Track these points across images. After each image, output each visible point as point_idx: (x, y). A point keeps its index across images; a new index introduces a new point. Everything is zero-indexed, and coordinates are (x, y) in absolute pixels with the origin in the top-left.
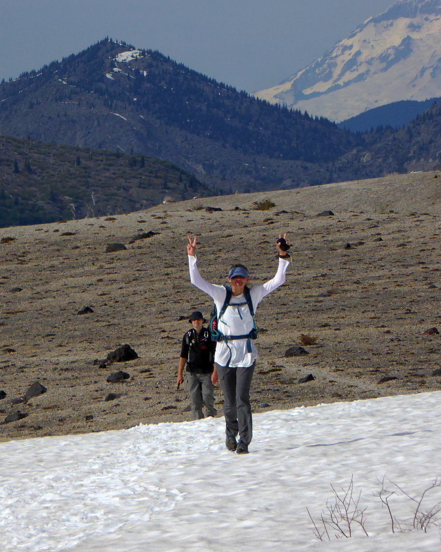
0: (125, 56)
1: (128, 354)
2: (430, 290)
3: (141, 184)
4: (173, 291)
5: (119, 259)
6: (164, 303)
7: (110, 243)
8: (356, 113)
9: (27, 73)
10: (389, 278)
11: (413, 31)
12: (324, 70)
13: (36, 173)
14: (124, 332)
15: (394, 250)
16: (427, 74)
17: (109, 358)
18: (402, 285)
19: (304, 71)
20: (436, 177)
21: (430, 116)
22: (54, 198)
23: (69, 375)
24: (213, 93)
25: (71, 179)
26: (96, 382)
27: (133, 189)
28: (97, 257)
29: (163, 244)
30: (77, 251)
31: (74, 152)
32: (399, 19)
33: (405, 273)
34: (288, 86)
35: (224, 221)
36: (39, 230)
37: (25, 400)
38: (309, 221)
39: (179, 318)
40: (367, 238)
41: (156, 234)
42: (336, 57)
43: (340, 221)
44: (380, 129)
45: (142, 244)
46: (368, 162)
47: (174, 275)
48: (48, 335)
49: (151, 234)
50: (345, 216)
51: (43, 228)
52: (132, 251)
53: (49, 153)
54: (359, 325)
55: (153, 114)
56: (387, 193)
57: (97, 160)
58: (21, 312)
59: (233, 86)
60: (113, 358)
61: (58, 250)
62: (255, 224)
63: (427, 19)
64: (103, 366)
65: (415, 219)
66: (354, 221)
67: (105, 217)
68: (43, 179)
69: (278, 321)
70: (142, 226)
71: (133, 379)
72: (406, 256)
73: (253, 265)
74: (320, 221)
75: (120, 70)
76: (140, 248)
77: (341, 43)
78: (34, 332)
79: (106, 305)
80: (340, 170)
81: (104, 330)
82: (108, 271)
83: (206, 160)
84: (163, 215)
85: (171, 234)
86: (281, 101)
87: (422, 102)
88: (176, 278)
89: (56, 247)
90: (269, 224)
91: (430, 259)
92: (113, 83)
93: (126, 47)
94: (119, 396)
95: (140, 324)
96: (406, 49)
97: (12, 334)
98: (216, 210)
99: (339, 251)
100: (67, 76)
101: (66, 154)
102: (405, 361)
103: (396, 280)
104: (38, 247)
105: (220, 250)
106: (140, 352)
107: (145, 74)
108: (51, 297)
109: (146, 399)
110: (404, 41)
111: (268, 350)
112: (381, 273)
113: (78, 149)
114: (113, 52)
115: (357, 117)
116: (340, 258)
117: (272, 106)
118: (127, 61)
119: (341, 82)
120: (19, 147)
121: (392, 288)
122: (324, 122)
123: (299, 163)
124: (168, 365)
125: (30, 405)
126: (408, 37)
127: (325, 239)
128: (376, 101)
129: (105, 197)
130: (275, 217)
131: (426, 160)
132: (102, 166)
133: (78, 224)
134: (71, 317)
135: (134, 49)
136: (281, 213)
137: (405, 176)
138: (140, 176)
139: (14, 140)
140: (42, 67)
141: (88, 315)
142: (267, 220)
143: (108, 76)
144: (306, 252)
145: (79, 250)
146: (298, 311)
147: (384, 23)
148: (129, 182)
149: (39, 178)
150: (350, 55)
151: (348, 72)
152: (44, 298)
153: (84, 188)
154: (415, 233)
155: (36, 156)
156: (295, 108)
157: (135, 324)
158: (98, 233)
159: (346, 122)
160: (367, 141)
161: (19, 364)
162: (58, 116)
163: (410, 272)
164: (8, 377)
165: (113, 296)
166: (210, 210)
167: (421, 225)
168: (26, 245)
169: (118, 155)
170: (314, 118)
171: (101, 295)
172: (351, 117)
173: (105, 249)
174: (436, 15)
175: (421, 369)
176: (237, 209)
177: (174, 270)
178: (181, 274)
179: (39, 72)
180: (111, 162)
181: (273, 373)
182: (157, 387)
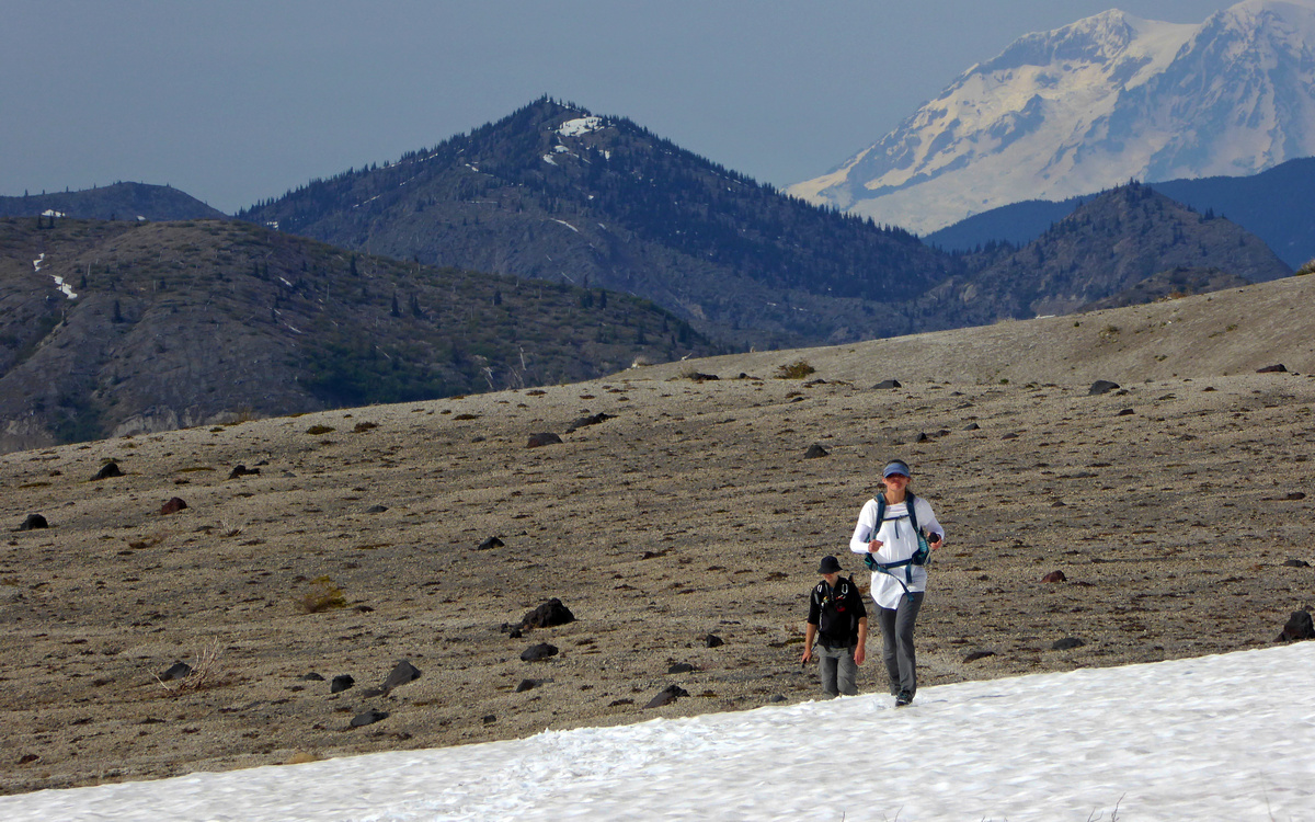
0: (574, 127)
1: (557, 614)
2: (1055, 508)
3: (602, 335)
4: (635, 511)
5: (550, 458)
6: (621, 531)
7: (536, 432)
8: (952, 221)
9: (413, 153)
10: (989, 489)
11: (1046, 86)
12: (901, 150)
13: (428, 318)
14: (554, 578)
15: (998, 444)
16: (1068, 157)
17: (526, 621)
18: (1010, 502)
19: (866, 152)
20: (1077, 325)
21: (1073, 226)
22: (457, 359)
23: (459, 648)
24: (719, 187)
25: (485, 327)
26: (503, 661)
27: (588, 343)
28: (514, 455)
29: (621, 435)
30: (479, 446)
31: (491, 283)
32: (1022, 68)
33: (1015, 482)
34: (841, 176)
35: (723, 397)
36: (418, 410)
37: (385, 690)
38: (860, 396)
39: (643, 555)
40: (954, 423)
41: (611, 417)
42: (920, 128)
43: (910, 397)
44: (990, 247)
45: (587, 434)
46: (970, 300)
47: (638, 486)
48: (429, 584)
49: (602, 417)
50: (919, 388)
51: (426, 407)
52: (571, 445)
53: (451, 284)
54: (938, 566)
55: (620, 221)
56: (998, 351)
57: (529, 297)
58: (384, 545)
59: (751, 177)
60: (533, 621)
61: (449, 444)
62: (771, 401)
63: (1067, 68)
64: (516, 635)
65: (1033, 394)
66: (933, 397)
67: (528, 390)
68: (439, 327)
69: (806, 560)
70: (587, 404)
71: (563, 656)
72: (1018, 454)
73: (768, 469)
74: (879, 395)
75: (566, 149)
76: (584, 440)
77: (928, 107)
78: (405, 579)
79: (525, 533)
80: (926, 313)
81: (519, 574)
82: (531, 478)
83: (708, 297)
84: (621, 386)
85: (635, 418)
86: (830, 201)
87: (1060, 203)
88: (641, 489)
89: (446, 439)
90: (794, 401)
91: (1056, 458)
92: (555, 170)
93: (576, 112)
94: (539, 683)
95: (581, 565)
96: (1032, 117)
97: (369, 581)
98: (709, 378)
99: (908, 445)
100: (479, 159)
101: (479, 287)
102: (1010, 625)
103: (999, 493)
104: (415, 438)
105: (714, 444)
106: (579, 612)
107: (607, 156)
108: (434, 520)
109: (585, 688)
110: (1030, 102)
111: (788, 607)
112: (976, 481)
113: (497, 279)
114: (555, 119)
115: (954, 226)
116: (910, 457)
117: (815, 209)
118: (578, 134)
119: (927, 171)
120: (399, 275)
121: (994, 506)
122: (900, 235)
123: (858, 301)
124: (623, 632)
125: (393, 699)
126: (1037, 95)
127: (887, 425)
128: (985, 202)
129: (542, 357)
130: (805, 390)
131: (1066, 296)
132: (537, 307)
133: (483, 400)
134: (468, 554)
135: (589, 115)
136: (814, 383)
137: (1026, 323)
138: (599, 323)
139: (392, 262)
140: (438, 143)
141: (496, 550)
142: (791, 395)
143: (547, 159)
144: (854, 447)
145: (483, 443)
146: (839, 544)
147: (999, 74)
148: (582, 333)
149: (433, 325)
150: (942, 125)
151: (940, 153)
152: (424, 522)
153: (507, 342)
154: (1032, 416)
155: (427, 289)
156: (852, 212)
157: (572, 566)
158: (515, 416)
159: (935, 235)
160: (970, 266)
161: (379, 631)
162: (465, 224)
163: (1023, 480)
164: (360, 652)
165: (537, 520)
166: (700, 378)
167: (1043, 403)
168: (396, 435)
169: (563, 288)
170: (883, 229)
171: (518, 517)
172: (943, 227)
173: (526, 442)
174: (1082, 61)
175: (1034, 638)
176: (743, 376)
177: (637, 475)
178: (649, 483)
179: (433, 152)
180: (552, 300)
181: (794, 645)
182: (603, 669)
